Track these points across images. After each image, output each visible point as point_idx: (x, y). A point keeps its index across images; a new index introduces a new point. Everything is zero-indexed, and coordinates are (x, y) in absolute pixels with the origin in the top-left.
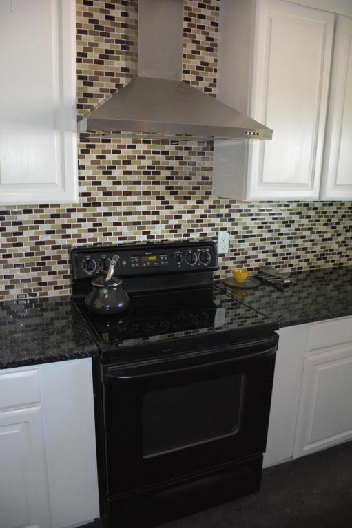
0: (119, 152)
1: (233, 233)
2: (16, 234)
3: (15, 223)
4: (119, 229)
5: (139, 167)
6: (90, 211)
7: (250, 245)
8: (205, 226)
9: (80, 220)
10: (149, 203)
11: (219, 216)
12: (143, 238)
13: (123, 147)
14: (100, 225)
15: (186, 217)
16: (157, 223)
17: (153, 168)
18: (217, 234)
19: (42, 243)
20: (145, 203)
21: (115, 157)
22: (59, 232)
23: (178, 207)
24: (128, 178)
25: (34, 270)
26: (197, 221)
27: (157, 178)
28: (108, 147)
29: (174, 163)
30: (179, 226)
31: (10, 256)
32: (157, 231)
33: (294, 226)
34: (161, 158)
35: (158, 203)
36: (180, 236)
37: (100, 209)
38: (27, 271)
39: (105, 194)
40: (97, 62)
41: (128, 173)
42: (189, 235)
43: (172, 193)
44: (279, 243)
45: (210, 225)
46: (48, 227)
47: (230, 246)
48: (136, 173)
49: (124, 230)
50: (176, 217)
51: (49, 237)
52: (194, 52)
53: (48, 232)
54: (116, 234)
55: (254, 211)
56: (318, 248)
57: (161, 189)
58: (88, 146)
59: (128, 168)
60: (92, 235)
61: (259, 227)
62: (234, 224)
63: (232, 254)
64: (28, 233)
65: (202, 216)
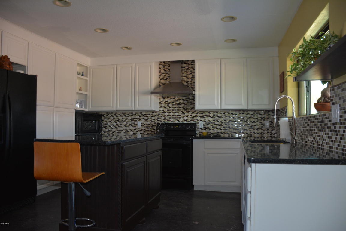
1: (205, 122)
2: (147, 119)
3: (147, 117)
4: (171, 119)
6: (164, 114)
7: (211, 126)
8: (195, 119)
9: (161, 117)
10: (178, 113)
11: (199, 116)
12: (177, 122)
13: (172, 99)
14: (166, 118)
15: (189, 116)
16: (181, 118)
17: (179, 104)
18: (199, 122)
19: (152, 122)
21: (170, 101)
22: (156, 119)
23: (187, 114)
24: (173, 106)
25: (150, 128)
26: (193, 118)
27: (181, 106)
28: (168, 99)
29: (185, 102)
30: (187, 119)
31: (145, 124)
32: (181, 120)
33: (227, 121)
34: (182, 101)
35: (181, 113)
36: (188, 122)
37: (166, 114)
39: (167, 110)
40: (166, 79)
41: (173, 105)
42: (190, 122)
43: (185, 110)
44: (222, 126)
45: (197, 119)
46: (154, 118)
47: (204, 126)
48: (175, 105)
49: (172, 120)
50: (186, 117)
51: (154, 120)
52: (190, 74)
53: (154, 119)
54: (170, 120)
55: (212, 115)
57: (182, 109)
58: (164, 99)
60: (164, 120)
61: (214, 120)
62: (205, 119)
63: (205, 128)
64: (149, 119)
65: (194, 116)
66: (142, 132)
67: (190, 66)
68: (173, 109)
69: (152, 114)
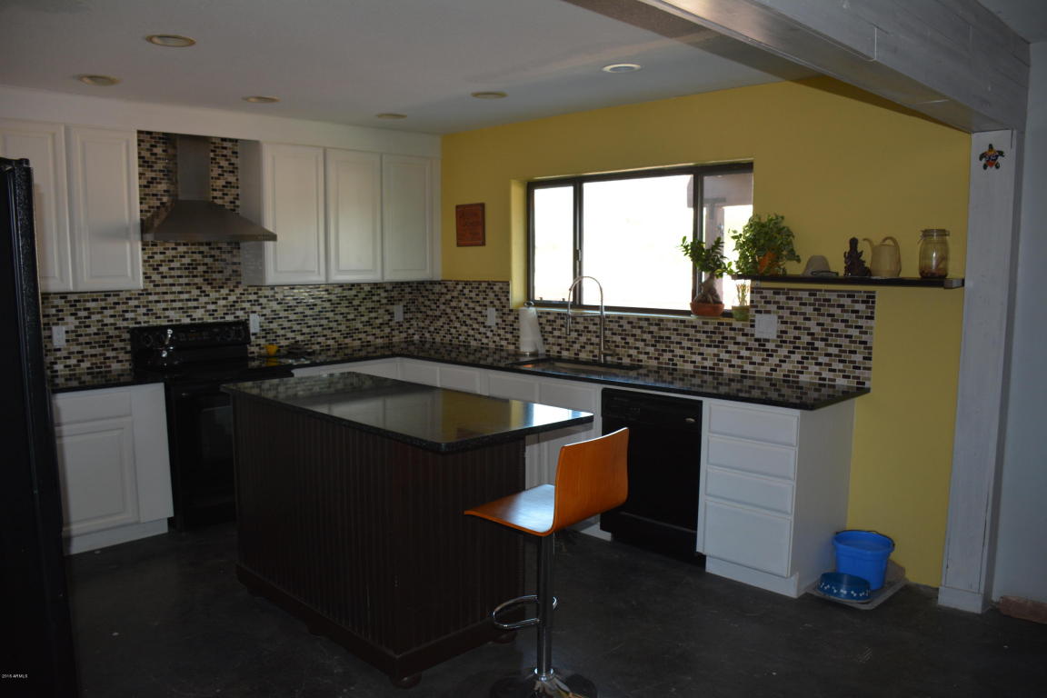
0: (164, 253)
1: (263, 315)
2: (86, 318)
3: (85, 309)
4: (167, 313)
5: (182, 264)
6: (144, 299)
7: (279, 325)
8: (237, 309)
9: (136, 307)
10: (190, 292)
11: (249, 301)
12: (187, 321)
13: (168, 249)
14: (152, 310)
15: (222, 302)
16: (197, 308)
17: (192, 264)
18: (248, 316)
19: (106, 325)
20: (187, 292)
21: (162, 257)
22: (120, 316)
23: (213, 295)
24: (173, 273)
25: (100, 346)
26: (231, 306)
27: (195, 272)
28: (155, 249)
29: (207, 260)
30: (216, 311)
31: (81, 335)
32: (198, 314)
33: (317, 309)
34: (198, 257)
35: (198, 292)
36: (217, 318)
37: (152, 298)
38: (95, 347)
39: (155, 286)
41: (173, 269)
42: (224, 318)
43: (209, 284)
44: (305, 323)
45: (242, 309)
46: (111, 312)
47: (261, 326)
48: (178, 269)
49: (171, 314)
50: (213, 303)
51: (111, 320)
52: (219, 175)
53: (111, 316)
54: (165, 317)
55: (279, 296)
56: (343, 328)
57: (199, 280)
59: (172, 265)
60: (146, 318)
61: (285, 310)
62: (262, 308)
63: (263, 334)
64: (95, 317)
65: (234, 302)
66: (73, 361)
67: (219, 151)
68: (171, 281)
69: (105, 300)
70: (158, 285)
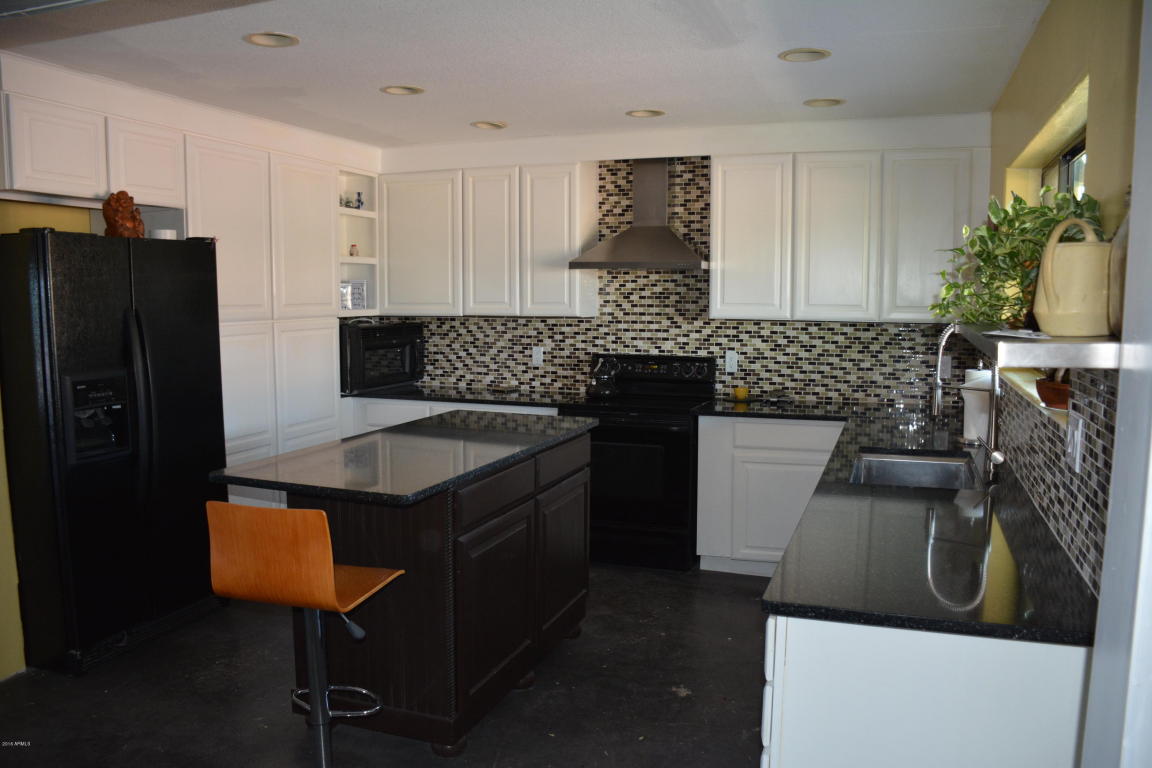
0: (635, 281)
1: (742, 353)
2: (560, 341)
3: (561, 333)
4: (635, 343)
5: (653, 293)
6: (613, 327)
7: (763, 366)
8: (712, 345)
9: (606, 334)
10: (660, 322)
11: (726, 336)
12: (655, 352)
13: (639, 277)
14: (621, 338)
15: (694, 336)
16: (667, 339)
17: (663, 293)
18: (725, 353)
19: (578, 349)
20: (657, 323)
21: (633, 285)
22: (590, 342)
23: (686, 327)
24: (643, 302)
25: (571, 369)
26: (705, 340)
27: (667, 302)
28: (627, 277)
29: (679, 289)
30: (687, 344)
31: (555, 357)
32: (668, 346)
33: (816, 352)
34: (671, 285)
35: (668, 323)
36: (688, 352)
37: (622, 326)
38: (566, 369)
39: (625, 314)
40: (620, 215)
41: (644, 297)
42: (696, 352)
43: (680, 315)
44: (798, 368)
45: (717, 344)
46: (583, 337)
47: (739, 366)
48: (649, 297)
49: (640, 344)
50: (685, 335)
51: (583, 346)
52: (698, 196)
53: (583, 341)
54: (633, 346)
55: (765, 333)
56: (852, 378)
57: (670, 311)
58: (613, 277)
59: (643, 294)
60: (614, 346)
61: (772, 350)
62: (742, 345)
63: (742, 374)
64: (569, 341)
65: (709, 336)
66: (547, 380)
67: (699, 171)
68: (641, 310)
69: (578, 326)
70: (628, 314)
